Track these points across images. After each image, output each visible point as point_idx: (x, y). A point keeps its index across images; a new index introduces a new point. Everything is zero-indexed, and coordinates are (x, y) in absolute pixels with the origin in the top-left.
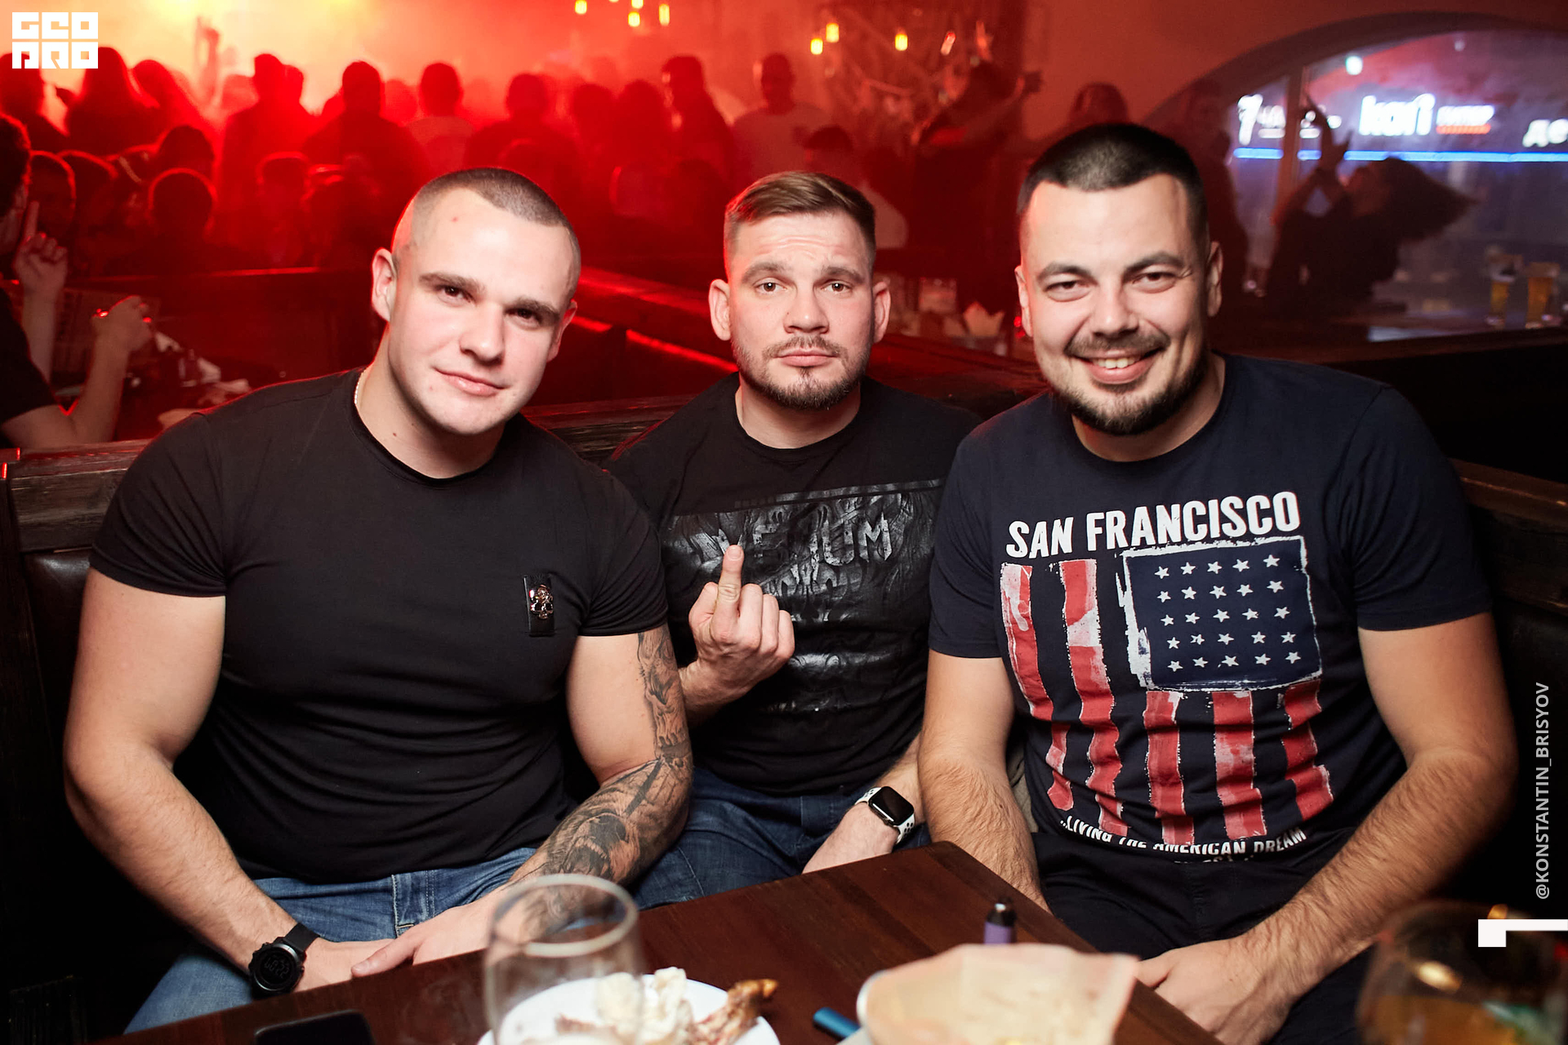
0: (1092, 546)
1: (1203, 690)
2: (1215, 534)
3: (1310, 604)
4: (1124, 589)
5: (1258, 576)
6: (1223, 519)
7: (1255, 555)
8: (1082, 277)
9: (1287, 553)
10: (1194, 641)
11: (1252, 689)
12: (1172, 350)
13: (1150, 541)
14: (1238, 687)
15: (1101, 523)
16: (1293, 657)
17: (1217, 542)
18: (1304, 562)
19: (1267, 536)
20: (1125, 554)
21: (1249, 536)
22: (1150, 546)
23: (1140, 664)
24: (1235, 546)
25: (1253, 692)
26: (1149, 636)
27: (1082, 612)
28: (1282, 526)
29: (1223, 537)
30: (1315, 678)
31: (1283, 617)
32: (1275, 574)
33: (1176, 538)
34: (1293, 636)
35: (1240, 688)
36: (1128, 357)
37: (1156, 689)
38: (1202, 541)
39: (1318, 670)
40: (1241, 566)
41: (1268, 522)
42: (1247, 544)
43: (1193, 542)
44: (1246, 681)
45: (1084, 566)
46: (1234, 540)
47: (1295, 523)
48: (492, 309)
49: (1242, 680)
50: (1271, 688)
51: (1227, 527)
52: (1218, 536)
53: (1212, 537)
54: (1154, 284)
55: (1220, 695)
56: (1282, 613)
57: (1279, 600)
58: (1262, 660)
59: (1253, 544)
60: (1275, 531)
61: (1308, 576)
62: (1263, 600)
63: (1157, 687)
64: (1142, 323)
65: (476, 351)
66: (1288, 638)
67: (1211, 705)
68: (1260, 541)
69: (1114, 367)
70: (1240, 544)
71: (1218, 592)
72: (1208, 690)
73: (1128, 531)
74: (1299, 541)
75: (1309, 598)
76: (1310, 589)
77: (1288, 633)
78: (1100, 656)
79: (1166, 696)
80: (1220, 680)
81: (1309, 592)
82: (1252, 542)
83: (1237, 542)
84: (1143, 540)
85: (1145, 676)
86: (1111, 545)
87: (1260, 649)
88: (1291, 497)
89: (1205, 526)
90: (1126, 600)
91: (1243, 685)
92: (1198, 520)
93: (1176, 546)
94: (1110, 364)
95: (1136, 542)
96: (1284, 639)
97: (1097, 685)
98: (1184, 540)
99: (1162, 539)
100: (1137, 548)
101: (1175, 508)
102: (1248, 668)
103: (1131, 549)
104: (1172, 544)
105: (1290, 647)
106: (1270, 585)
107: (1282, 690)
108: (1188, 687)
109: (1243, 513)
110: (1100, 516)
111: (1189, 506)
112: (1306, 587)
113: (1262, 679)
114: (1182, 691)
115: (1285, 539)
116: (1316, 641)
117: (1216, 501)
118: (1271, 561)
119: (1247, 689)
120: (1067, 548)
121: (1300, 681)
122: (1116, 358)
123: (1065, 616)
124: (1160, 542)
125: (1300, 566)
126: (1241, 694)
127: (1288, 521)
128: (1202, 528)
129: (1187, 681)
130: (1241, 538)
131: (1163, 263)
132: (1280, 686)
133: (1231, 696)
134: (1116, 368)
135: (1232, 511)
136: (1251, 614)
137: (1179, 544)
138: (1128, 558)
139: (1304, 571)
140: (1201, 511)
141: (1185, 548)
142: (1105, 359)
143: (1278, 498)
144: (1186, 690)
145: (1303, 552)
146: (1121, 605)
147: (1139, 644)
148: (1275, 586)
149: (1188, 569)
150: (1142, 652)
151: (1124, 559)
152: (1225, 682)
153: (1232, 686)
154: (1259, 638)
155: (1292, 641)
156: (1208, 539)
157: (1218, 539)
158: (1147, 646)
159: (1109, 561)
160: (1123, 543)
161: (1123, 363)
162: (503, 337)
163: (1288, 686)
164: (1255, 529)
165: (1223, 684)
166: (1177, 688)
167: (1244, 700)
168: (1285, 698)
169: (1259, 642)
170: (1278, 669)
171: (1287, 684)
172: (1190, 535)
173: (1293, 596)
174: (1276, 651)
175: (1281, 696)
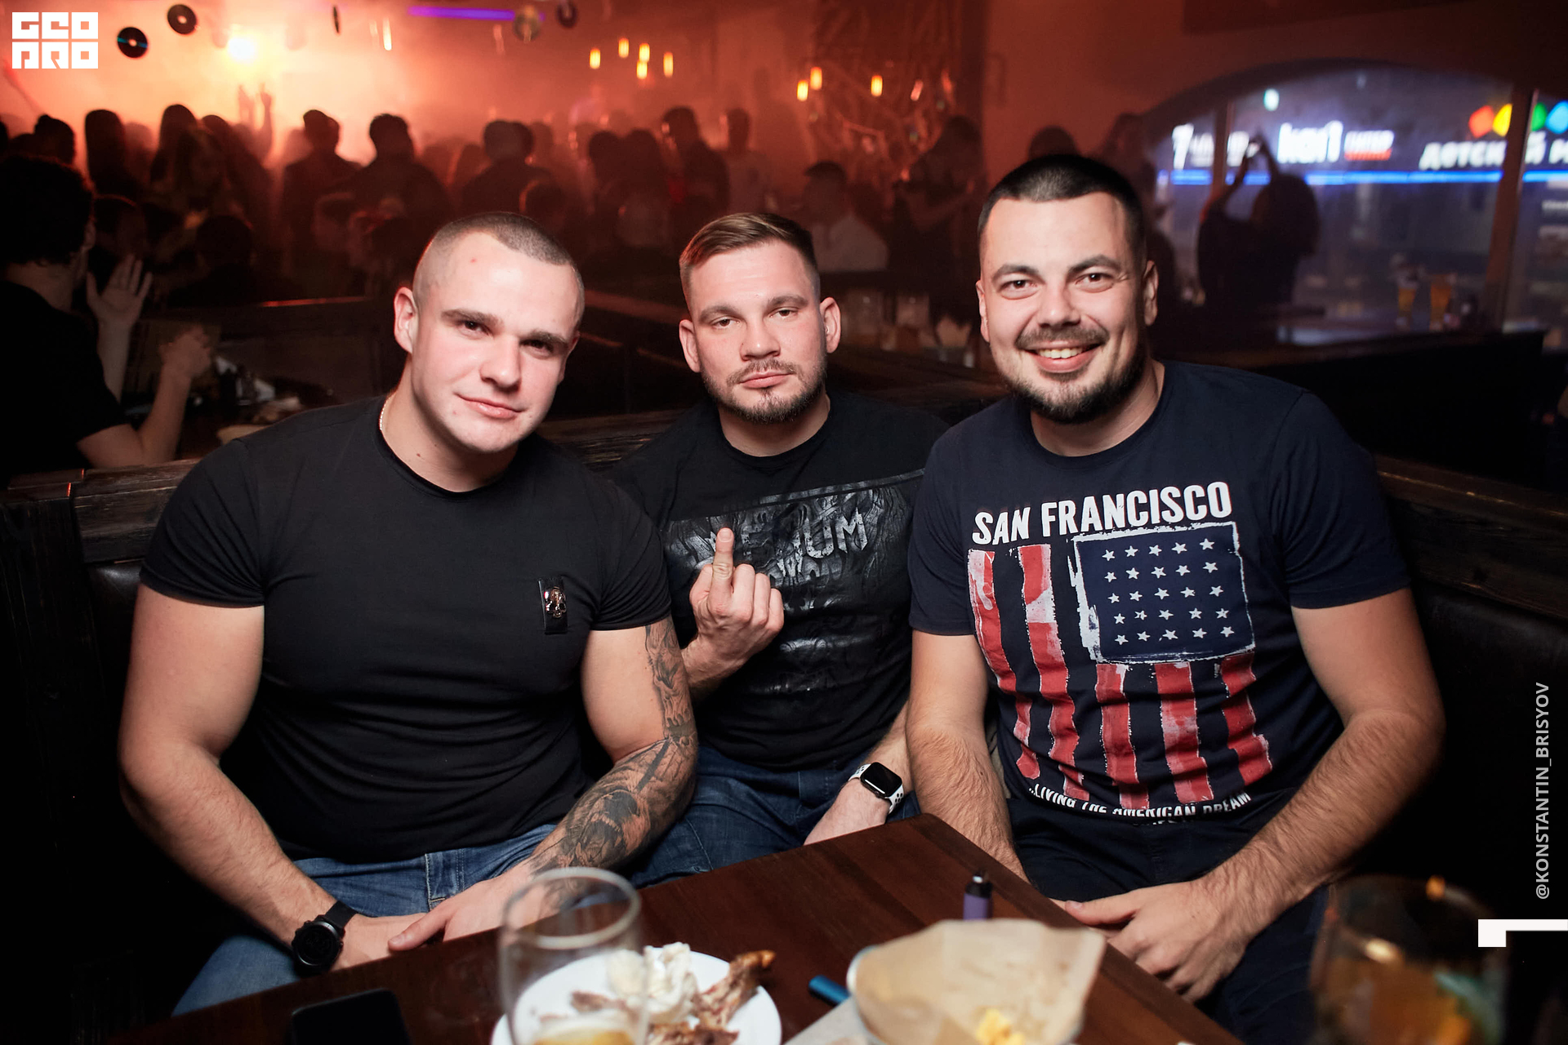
0: (1047, 532)
1: (1146, 662)
2: (1155, 520)
3: (1243, 583)
4: (1075, 570)
5: (1195, 558)
6: (1163, 507)
7: (1192, 538)
8: (1030, 277)
9: (1221, 537)
10: (1138, 617)
11: (1190, 660)
12: (1110, 344)
13: (1098, 527)
14: (1178, 658)
15: (1054, 512)
16: (1227, 631)
17: (1157, 527)
18: (1237, 545)
19: (1202, 521)
20: (1076, 539)
21: (1186, 521)
22: (1098, 532)
23: (1090, 638)
24: (1173, 531)
25: (1191, 663)
26: (1098, 613)
27: (1039, 592)
28: (1216, 513)
29: (1163, 523)
30: (1249, 651)
31: (1217, 595)
32: (1209, 556)
33: (1121, 524)
34: (1226, 612)
35: (1180, 660)
36: (1071, 348)
37: (1104, 662)
38: (1144, 527)
39: (1251, 643)
40: (1180, 548)
41: (1203, 509)
42: (1185, 529)
43: (1136, 528)
44: (1185, 653)
45: (1040, 550)
46: (1173, 525)
47: (1227, 510)
48: (509, 341)
49: (1181, 652)
50: (1207, 659)
51: (1166, 515)
52: (1159, 522)
53: (1153, 523)
54: (1094, 284)
55: (1162, 667)
56: (1217, 591)
57: (1214, 579)
58: (1199, 633)
59: (1190, 529)
60: (1209, 517)
61: (1241, 558)
62: (1200, 580)
63: (1105, 660)
64: (1084, 319)
65: (496, 379)
66: (1222, 614)
67: (1154, 675)
68: (1196, 526)
69: (1059, 356)
70: (1178, 529)
71: (1159, 572)
72: (1151, 662)
73: (1078, 519)
74: (1231, 526)
75: (1243, 578)
76: (1244, 570)
77: (1222, 610)
78: (1055, 631)
79: (1114, 669)
80: (1161, 652)
81: (1242, 573)
82: (1188, 527)
83: (1176, 527)
84: (1091, 526)
85: (1095, 649)
86: (1063, 531)
87: (1197, 624)
88: (1224, 487)
89: (1146, 513)
90: (1077, 580)
91: (1183, 657)
92: (1141, 507)
93: (1121, 531)
94: (1055, 354)
95: (1085, 528)
96: (1218, 615)
97: (1053, 658)
98: (1128, 526)
99: (1109, 526)
100: (1086, 533)
101: (1120, 497)
102: (1186, 642)
103: (1081, 534)
104: (1117, 529)
105: (1224, 623)
106: (1205, 566)
107: (1219, 661)
108: (1133, 660)
109: (1181, 501)
110: (1053, 505)
111: (1132, 496)
112: (1240, 568)
113: (1199, 651)
114: (1126, 664)
115: (1218, 524)
116: (1249, 617)
117: (1156, 491)
118: (1207, 544)
119: (1186, 661)
120: (1025, 535)
121: (1234, 653)
122: (1061, 349)
123: (1024, 596)
124: (1106, 528)
125: (1233, 549)
126: (1181, 664)
127: (1221, 509)
128: (1144, 515)
129: (1132, 654)
130: (1179, 524)
131: (1102, 265)
132: (1216, 657)
133: (1172, 666)
134: (1061, 358)
135: (1171, 500)
136: (1188, 592)
137: (1123, 529)
138: (1079, 543)
139: (1237, 554)
140: (1143, 499)
141: (1128, 533)
142: (1050, 349)
143: (1212, 488)
144: (1130, 662)
145: (1236, 536)
146: (1073, 585)
147: (1090, 620)
148: (1211, 567)
149: (1131, 552)
150: (1092, 627)
151: (1075, 544)
152: (1166, 654)
153: (1172, 658)
154: (1196, 614)
155: (1225, 617)
156: (1149, 525)
157: (1158, 525)
158: (1096, 622)
159: (1061, 545)
160: (1073, 529)
161: (1066, 353)
162: (519, 365)
163: (1224, 658)
164: (1191, 515)
165: (1164, 656)
166: (1123, 660)
167: (1184, 670)
168: (1220, 667)
169: (1196, 618)
170: (1214, 642)
171: (1223, 656)
172: (1133, 521)
173: (1227, 576)
174: (1212, 625)
175: (1217, 666)
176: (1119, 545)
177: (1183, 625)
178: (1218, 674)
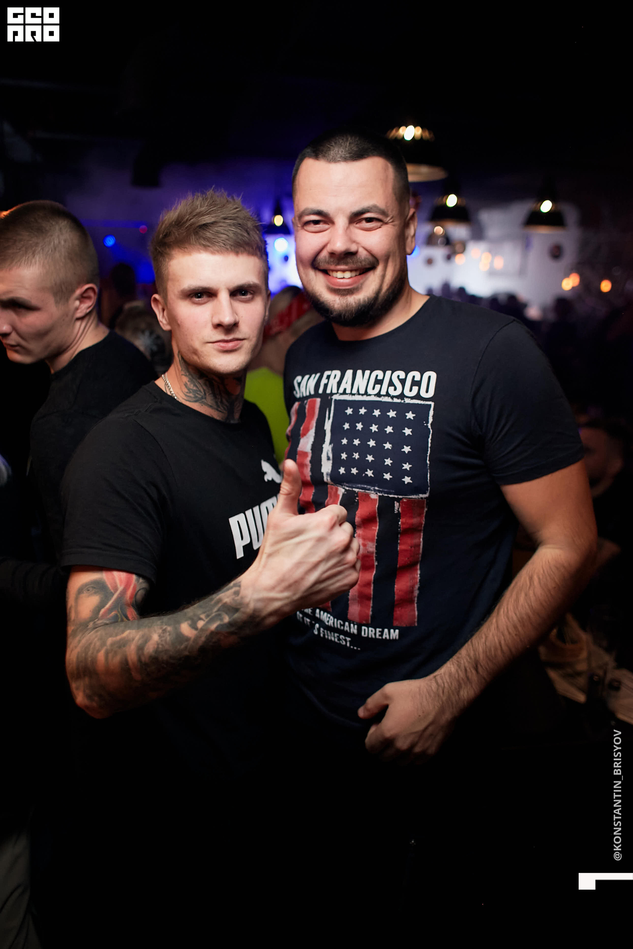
0: (321, 390)
1: (354, 489)
2: (383, 392)
3: (429, 449)
4: (329, 419)
5: (400, 423)
6: (391, 384)
7: (402, 408)
8: (324, 219)
9: (421, 411)
10: (354, 457)
11: (379, 494)
12: (380, 269)
13: (348, 391)
14: (372, 491)
15: (328, 377)
16: (407, 480)
17: (383, 397)
18: (430, 420)
19: (412, 398)
20: (335, 397)
21: (402, 396)
22: (347, 394)
23: (326, 467)
24: (392, 401)
25: (380, 496)
26: (333, 450)
27: (309, 430)
28: (423, 394)
29: (388, 395)
30: (422, 498)
31: (407, 452)
32: (409, 424)
33: (362, 391)
34: (411, 466)
35: (373, 492)
36: (351, 271)
37: (332, 485)
38: (375, 395)
39: (426, 493)
40: (392, 414)
41: (415, 389)
42: (399, 401)
43: (370, 395)
44: (376, 488)
45: (315, 401)
46: (393, 397)
47: (431, 393)
49: (374, 487)
50: (391, 496)
51: (391, 389)
52: (385, 394)
53: (381, 393)
54: (369, 225)
55: (362, 494)
56: (407, 449)
57: (407, 440)
58: (387, 476)
59: (403, 401)
60: (418, 396)
61: (431, 430)
62: (398, 439)
63: (332, 483)
64: (361, 250)
66: (407, 466)
67: (358, 500)
68: (407, 401)
69: (342, 277)
70: (396, 400)
71: (374, 428)
72: (356, 490)
73: (339, 384)
74: (430, 405)
75: (429, 445)
76: (431, 440)
77: (407, 463)
78: (309, 458)
79: (337, 490)
80: (363, 484)
82: (402, 400)
83: (394, 399)
84: (345, 389)
85: (327, 474)
86: (328, 391)
87: (387, 469)
88: (433, 375)
89: (380, 386)
90: (328, 426)
91: (375, 490)
92: (379, 382)
93: (360, 396)
94: (339, 275)
95: (341, 391)
96: (403, 466)
97: (307, 476)
99: (355, 391)
100: (341, 394)
101: (367, 372)
102: (377, 481)
103: (338, 394)
104: (359, 394)
105: (407, 473)
106: (404, 429)
107: (398, 500)
108: (347, 486)
109: (403, 382)
111: (375, 373)
112: (429, 437)
113: (385, 489)
114: (344, 488)
115: (422, 402)
116: (429, 476)
117: (390, 372)
118: (410, 415)
119: (377, 494)
120: (312, 391)
121: (410, 497)
122: (344, 271)
123: (301, 432)
124: (353, 392)
125: (427, 422)
126: (374, 496)
127: (427, 391)
128: (378, 387)
129: (347, 483)
130: (397, 397)
131: (375, 212)
132: (396, 496)
133: (368, 496)
134: (344, 278)
135: (397, 380)
136: (388, 446)
137: (362, 395)
138: (335, 400)
139: (430, 427)
141: (365, 398)
142: (337, 271)
143: (428, 374)
144: (346, 488)
145: (431, 413)
146: (325, 428)
147: (327, 454)
148: (408, 432)
150: (328, 459)
151: (333, 401)
152: (365, 486)
153: (369, 490)
154: (388, 462)
155: (408, 469)
156: (379, 395)
157: (384, 396)
158: (331, 455)
159: (326, 398)
160: (335, 391)
161: (348, 275)
163: (402, 498)
164: (407, 392)
166: (342, 485)
167: (375, 500)
168: (399, 505)
169: (388, 465)
170: (396, 486)
171: (400, 497)
172: (370, 391)
173: (417, 441)
174: (398, 473)
175: (397, 504)
176: (356, 405)
177: (379, 468)
178: (398, 510)
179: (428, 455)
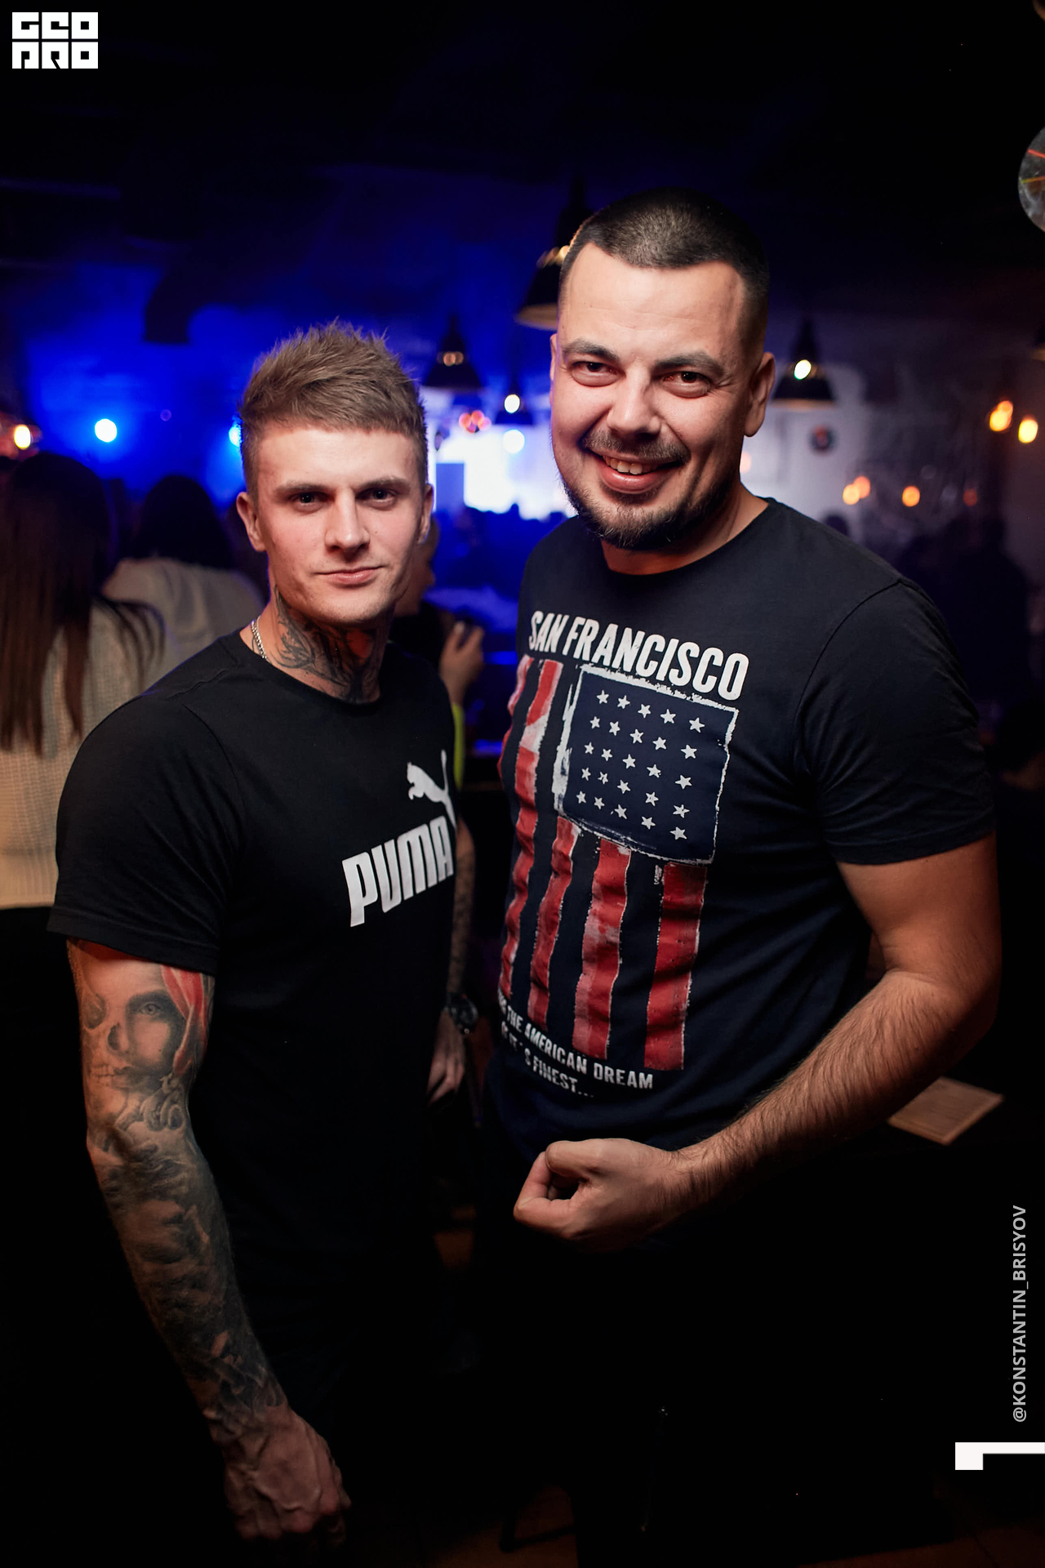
0: (565, 652)
1: (595, 833)
2: (661, 677)
3: (722, 786)
4: (571, 704)
5: (679, 734)
6: (675, 664)
7: (685, 710)
9: (716, 722)
10: (600, 779)
11: (633, 849)
12: (691, 467)
13: (606, 662)
14: (622, 842)
15: (580, 631)
16: (679, 833)
17: (658, 685)
18: (728, 738)
19: (705, 696)
20: (586, 668)
21: (689, 689)
22: (604, 667)
23: (559, 787)
24: (672, 695)
25: (633, 852)
26: (571, 758)
27: (538, 716)
28: (723, 691)
29: (667, 682)
31: (683, 787)
32: (693, 738)
33: (628, 667)
34: (687, 811)
35: (623, 844)
36: (642, 465)
37: (564, 817)
38: (647, 679)
39: (708, 859)
40: (668, 717)
41: (712, 680)
42: (683, 696)
43: (639, 677)
44: (629, 839)
45: (555, 669)
46: (674, 688)
47: (735, 694)
49: (626, 835)
50: (650, 855)
51: (674, 672)
52: (663, 680)
53: (657, 678)
54: (687, 386)
55: (607, 844)
56: (684, 782)
57: (687, 767)
58: (648, 823)
59: (688, 699)
60: (714, 695)
61: (729, 755)
62: (673, 764)
63: (565, 815)
64: (664, 429)
66: (681, 811)
67: (599, 851)
68: (696, 699)
69: (627, 472)
70: (678, 694)
71: (637, 736)
72: (600, 835)
73: (595, 645)
74: (733, 713)
75: (723, 780)
77: (683, 806)
78: (535, 764)
79: (570, 827)
80: (609, 828)
81: (724, 773)
82: (688, 695)
83: (676, 691)
84: (602, 658)
85: (559, 798)
86: (577, 655)
87: (649, 811)
88: (744, 661)
89: (657, 663)
90: (568, 716)
91: (626, 842)
93: (624, 675)
95: (596, 658)
96: (675, 810)
97: (527, 793)
98: (633, 673)
99: (616, 665)
100: (596, 665)
101: (641, 635)
102: (630, 827)
103: (590, 664)
104: (622, 671)
105: (679, 822)
106: (685, 747)
107: (662, 864)
108: (586, 826)
109: (694, 663)
110: (582, 622)
111: (653, 638)
112: (723, 767)
113: (643, 842)
114: (580, 827)
115: (720, 707)
116: (716, 830)
117: (678, 641)
118: (696, 725)
119: (629, 847)
120: (554, 650)
121: (681, 861)
123: (528, 716)
124: (613, 666)
125: (723, 742)
126: (623, 850)
127: (729, 689)
128: (653, 664)
129: (587, 820)
130: (681, 689)
131: (701, 365)
132: (659, 857)
133: (615, 848)
134: (630, 474)
135: (686, 658)
136: (654, 771)
137: (627, 674)
138: (585, 673)
139: (726, 750)
140: (660, 647)
141: (630, 680)
143: (734, 657)
144: (583, 827)
145: (732, 727)
146: (564, 719)
147: (562, 764)
148: (689, 752)
150: (563, 773)
151: (582, 673)
152: (613, 832)
153: (618, 838)
154: (652, 798)
155: (683, 816)
156: (652, 679)
157: (661, 683)
158: (567, 768)
159: (571, 670)
160: (586, 657)
163: (665, 861)
164: (697, 684)
165: (611, 833)
166: (579, 822)
167: (624, 857)
168: (663, 872)
169: (650, 803)
170: (660, 839)
171: (665, 859)
172: (640, 670)
173: (702, 770)
174: (666, 820)
175: (658, 871)
176: (617, 689)
177: (637, 807)
178: (660, 881)
179: (719, 795)
